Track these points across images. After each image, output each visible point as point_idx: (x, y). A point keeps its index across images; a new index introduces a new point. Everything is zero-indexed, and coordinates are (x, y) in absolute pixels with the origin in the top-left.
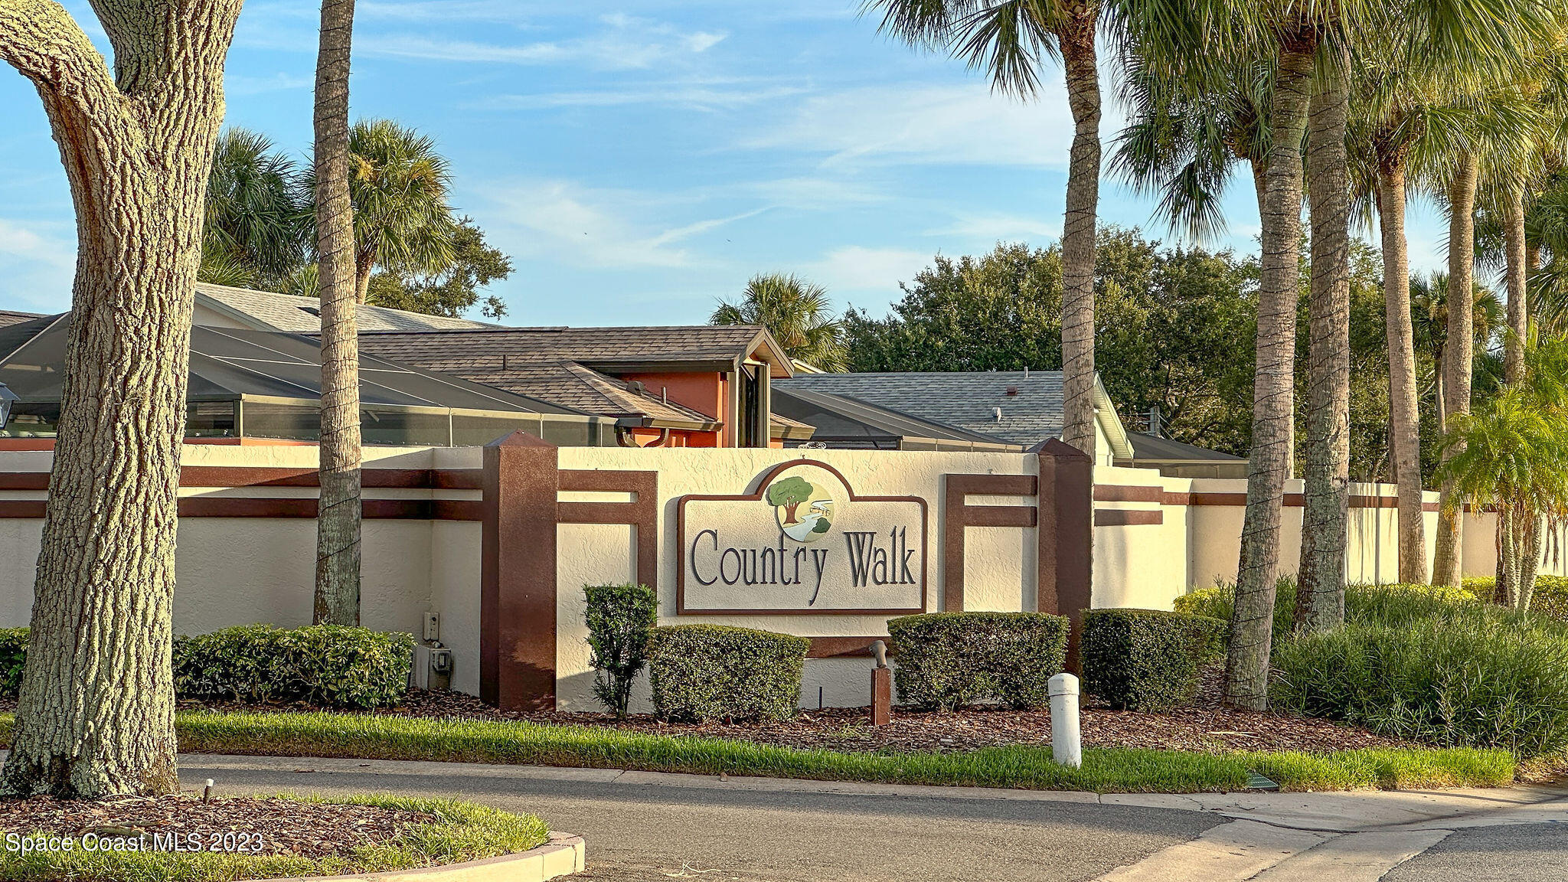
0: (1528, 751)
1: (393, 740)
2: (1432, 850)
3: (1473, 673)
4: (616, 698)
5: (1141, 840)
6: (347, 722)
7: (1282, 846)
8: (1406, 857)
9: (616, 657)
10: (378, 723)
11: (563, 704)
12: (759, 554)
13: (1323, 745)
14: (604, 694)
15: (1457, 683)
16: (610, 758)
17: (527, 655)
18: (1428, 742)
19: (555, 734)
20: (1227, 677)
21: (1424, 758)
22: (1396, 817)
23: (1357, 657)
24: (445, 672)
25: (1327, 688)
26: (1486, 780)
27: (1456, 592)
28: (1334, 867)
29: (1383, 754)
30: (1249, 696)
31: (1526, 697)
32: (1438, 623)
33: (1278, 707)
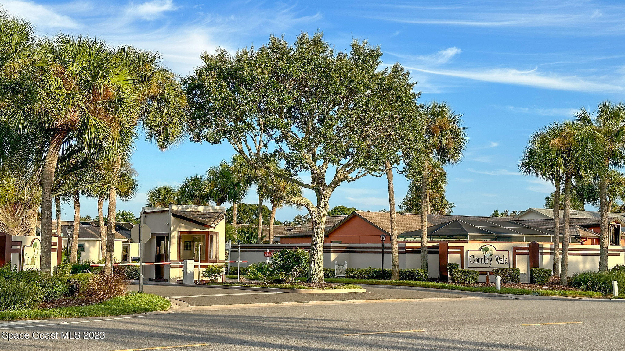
4: (453, 279)
12: (481, 259)
19: (445, 285)
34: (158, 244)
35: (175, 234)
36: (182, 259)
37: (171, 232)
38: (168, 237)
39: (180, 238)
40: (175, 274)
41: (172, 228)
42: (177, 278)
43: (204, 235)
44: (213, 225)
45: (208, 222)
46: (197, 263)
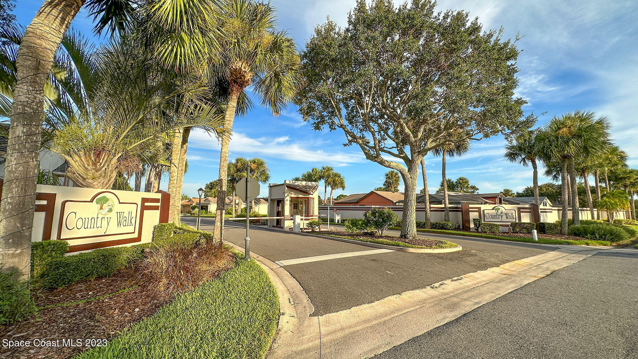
0: (613, 241)
1: (452, 233)
2: (594, 255)
3: (601, 231)
4: (477, 230)
5: (545, 251)
6: (447, 231)
7: (568, 253)
8: (589, 256)
9: (477, 225)
10: (450, 231)
11: (471, 230)
13: (577, 240)
14: (476, 229)
15: (599, 233)
16: (475, 236)
17: (467, 225)
18: (594, 240)
19: (469, 233)
20: (561, 231)
21: (594, 242)
22: (589, 249)
23: (582, 229)
24: (459, 226)
25: (577, 232)
26: (605, 245)
27: (601, 221)
28: (576, 256)
29: (587, 241)
30: (564, 233)
31: (611, 235)
32: (595, 225)
33: (569, 234)
34: (278, 205)
35: (288, 198)
36: (293, 215)
37: (285, 197)
38: (283, 200)
39: (291, 201)
40: (288, 224)
41: (286, 195)
42: (289, 226)
43: (305, 199)
44: (312, 193)
45: (308, 191)
46: (302, 217)
